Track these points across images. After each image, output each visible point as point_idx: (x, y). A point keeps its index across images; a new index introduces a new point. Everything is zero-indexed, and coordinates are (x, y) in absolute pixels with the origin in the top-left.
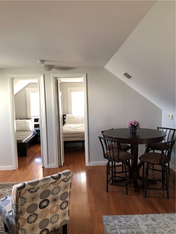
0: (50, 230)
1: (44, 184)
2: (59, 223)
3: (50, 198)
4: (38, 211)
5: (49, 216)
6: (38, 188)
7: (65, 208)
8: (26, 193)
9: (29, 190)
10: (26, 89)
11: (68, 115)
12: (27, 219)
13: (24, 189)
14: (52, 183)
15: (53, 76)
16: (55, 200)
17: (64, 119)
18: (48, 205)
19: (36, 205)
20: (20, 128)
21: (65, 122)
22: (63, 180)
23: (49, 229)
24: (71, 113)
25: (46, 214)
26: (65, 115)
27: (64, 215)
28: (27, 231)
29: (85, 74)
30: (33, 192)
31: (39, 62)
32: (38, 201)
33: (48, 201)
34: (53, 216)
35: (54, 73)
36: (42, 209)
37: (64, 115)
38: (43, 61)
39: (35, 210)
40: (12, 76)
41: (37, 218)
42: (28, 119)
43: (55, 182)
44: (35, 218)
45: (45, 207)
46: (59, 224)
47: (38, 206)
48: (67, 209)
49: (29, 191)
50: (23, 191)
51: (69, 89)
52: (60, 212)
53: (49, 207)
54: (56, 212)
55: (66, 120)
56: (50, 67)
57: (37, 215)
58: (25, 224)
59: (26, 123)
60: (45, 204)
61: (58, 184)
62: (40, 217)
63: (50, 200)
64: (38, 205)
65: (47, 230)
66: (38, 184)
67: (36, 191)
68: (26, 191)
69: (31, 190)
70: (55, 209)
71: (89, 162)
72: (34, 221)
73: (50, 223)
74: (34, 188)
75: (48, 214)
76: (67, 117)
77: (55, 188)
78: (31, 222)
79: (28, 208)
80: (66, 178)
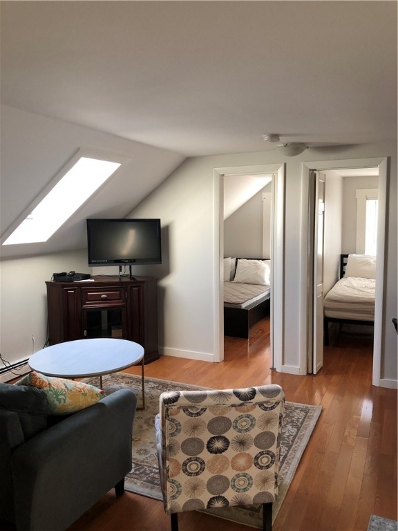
0: (231, 503)
1: (215, 403)
2: (251, 494)
3: (231, 435)
4: (205, 455)
5: (230, 474)
6: (204, 410)
7: (268, 467)
8: (179, 412)
9: (185, 409)
10: (264, 194)
11: (354, 255)
12: (183, 465)
13: (175, 404)
14: (233, 406)
16: (242, 443)
17: (343, 264)
18: (226, 449)
19: (200, 442)
21: (344, 273)
22: (261, 405)
23: (230, 501)
24: (363, 252)
25: (223, 468)
26: (347, 256)
27: (265, 481)
28: (182, 488)
29: (386, 159)
30: (192, 414)
31: (266, 138)
32: (205, 436)
33: (227, 442)
34: (238, 476)
35: (307, 160)
36: (213, 455)
37: (344, 257)
38: (274, 137)
39: (201, 451)
40: (221, 170)
41: (202, 469)
42: (263, 260)
43: (241, 405)
44: (198, 467)
45: (219, 451)
46: (252, 498)
47: (205, 446)
48: (272, 469)
49: (184, 412)
50: (173, 408)
51: (360, 193)
52: (254, 472)
53: (231, 453)
54: (244, 469)
55: (347, 268)
56: (297, 149)
57: (202, 463)
58: (179, 473)
59: (257, 267)
60: (219, 444)
61: (248, 410)
62: (210, 469)
63: (230, 441)
64: (206, 443)
65: (225, 500)
66: (203, 400)
67: (198, 414)
68: (179, 408)
69: (189, 410)
70: (242, 462)
71: (382, 376)
72: (197, 474)
73: (230, 487)
74: (194, 407)
75: (227, 468)
76: (349, 261)
77: (241, 417)
78: (192, 473)
79: (184, 443)
80: (266, 402)
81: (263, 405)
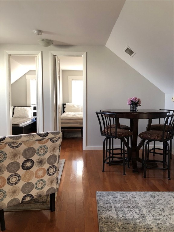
0: (35, 197)
1: (27, 139)
2: (45, 190)
3: (35, 158)
4: (21, 172)
5: (34, 181)
6: (21, 144)
7: (53, 174)
8: (5, 147)
9: (10, 144)
10: (27, 76)
11: (68, 103)
12: (7, 180)
13: (3, 141)
14: (37, 140)
15: (51, 54)
16: (41, 162)
17: (64, 108)
18: (32, 167)
19: (17, 164)
20: (18, 115)
21: (64, 111)
22: (51, 139)
23: (34, 196)
24: (71, 102)
25: (30, 178)
26: (65, 104)
27: (52, 182)
28: (7, 193)
29: (85, 52)
30: (14, 147)
31: (35, 32)
32: (21, 160)
33: (33, 162)
34: (38, 181)
35: (53, 51)
36: (25, 171)
37: (64, 104)
38: (40, 32)
39: (18, 170)
40: (9, 52)
41: (19, 180)
42: (27, 107)
43: (41, 140)
44: (16, 179)
45: (29, 168)
46: (46, 192)
47: (21, 166)
48: (55, 175)
49: (9, 146)
50: (2, 144)
51: (69, 77)
52: (47, 178)
53: (35, 169)
54: (42, 177)
55: (66, 109)
56: (48, 43)
57: (19, 176)
58: (5, 185)
59: (25, 110)
60: (28, 164)
61: (45, 143)
62: (23, 180)
63: (35, 162)
64: (21, 164)
65: (32, 196)
66: (20, 138)
67: (17, 147)
68: (6, 144)
69: (12, 144)
70: (40, 173)
71: (86, 145)
72: (16, 183)
73: (34, 188)
74: (15, 143)
75: (33, 178)
77: (41, 147)
78: (13, 184)
79: (8, 166)
80: (54, 138)
81: (52, 139)
